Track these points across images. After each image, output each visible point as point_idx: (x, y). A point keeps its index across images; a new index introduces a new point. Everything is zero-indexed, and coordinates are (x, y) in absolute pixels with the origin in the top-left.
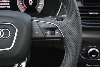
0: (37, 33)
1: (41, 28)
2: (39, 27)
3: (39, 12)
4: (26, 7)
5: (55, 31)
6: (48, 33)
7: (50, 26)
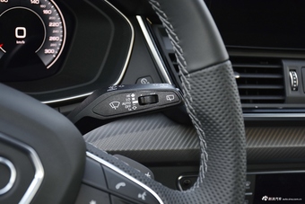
1: (110, 194)
2: (105, 188)
7: (143, 198)
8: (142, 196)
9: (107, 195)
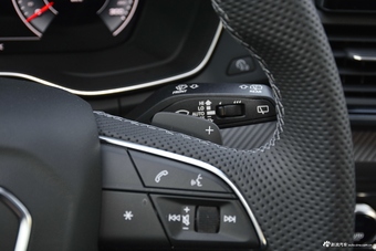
0: (128, 215)
1: (149, 193)
2: (142, 188)
3: (116, 33)
4: (55, 12)
5: (219, 209)
6: (186, 220)
7: (199, 184)
8: (196, 182)
9: (145, 195)
